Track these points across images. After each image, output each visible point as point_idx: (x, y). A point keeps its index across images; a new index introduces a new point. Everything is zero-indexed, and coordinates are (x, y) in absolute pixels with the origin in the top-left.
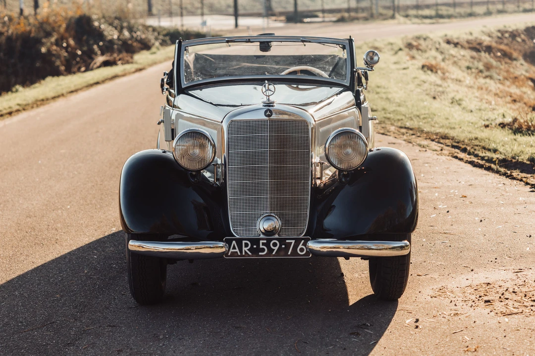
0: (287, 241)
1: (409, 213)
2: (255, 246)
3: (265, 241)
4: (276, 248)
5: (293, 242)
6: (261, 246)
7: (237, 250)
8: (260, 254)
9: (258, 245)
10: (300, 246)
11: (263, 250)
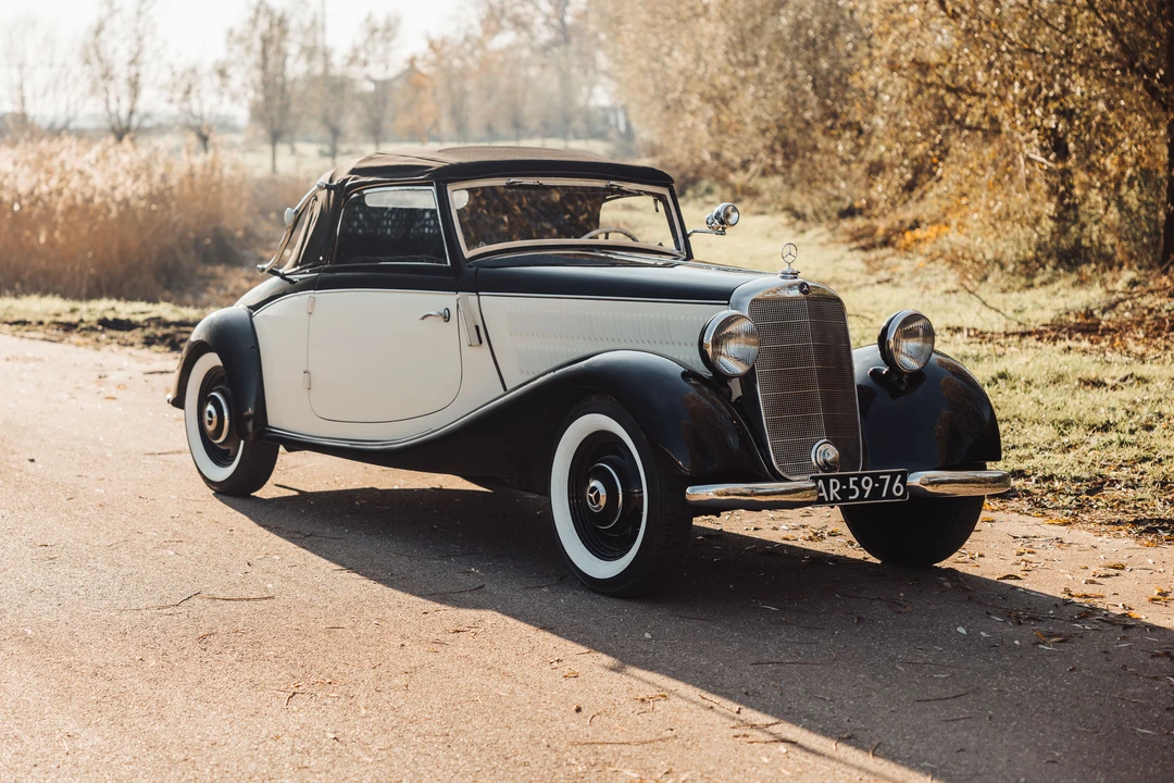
0: (881, 477)
1: (987, 418)
2: (844, 487)
3: (856, 479)
4: (869, 489)
5: (888, 477)
6: (852, 486)
7: (824, 494)
8: (850, 498)
9: (848, 485)
10: (897, 484)
11: (853, 492)
